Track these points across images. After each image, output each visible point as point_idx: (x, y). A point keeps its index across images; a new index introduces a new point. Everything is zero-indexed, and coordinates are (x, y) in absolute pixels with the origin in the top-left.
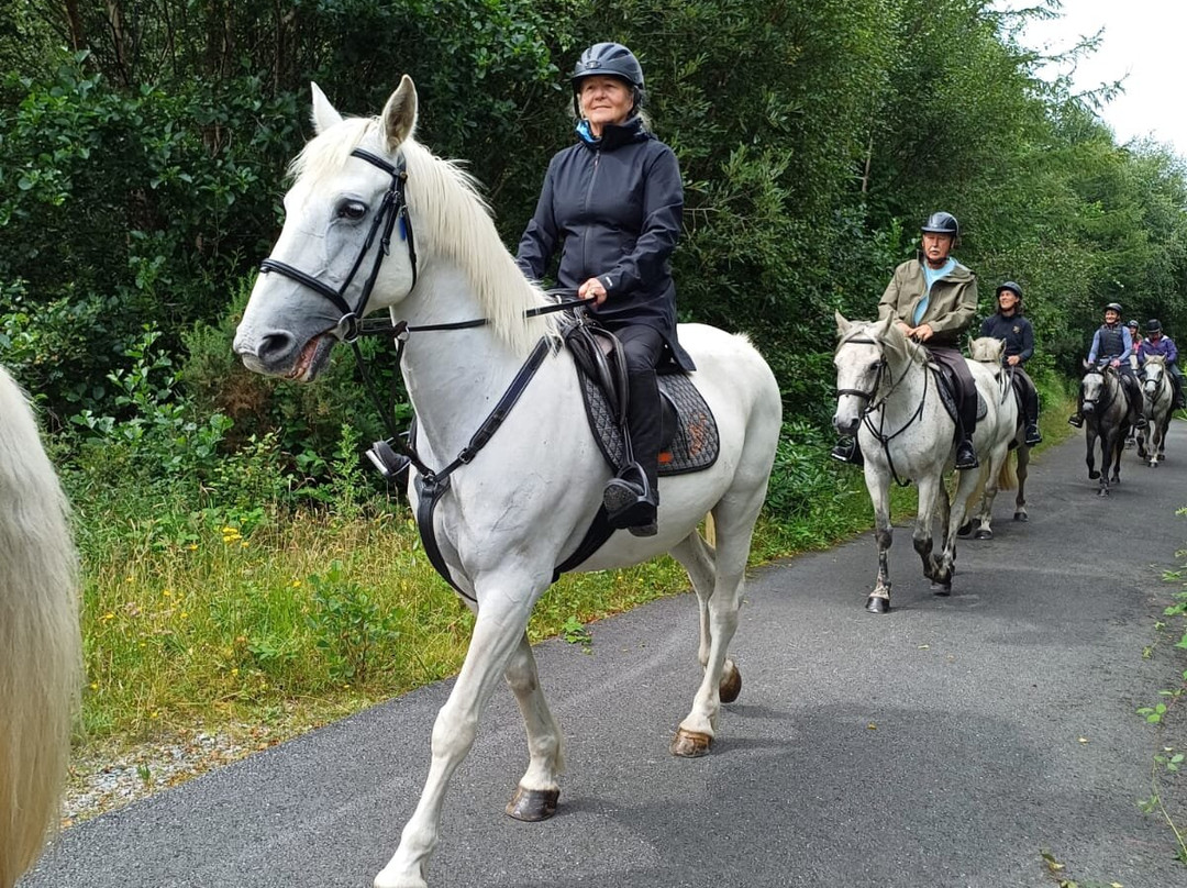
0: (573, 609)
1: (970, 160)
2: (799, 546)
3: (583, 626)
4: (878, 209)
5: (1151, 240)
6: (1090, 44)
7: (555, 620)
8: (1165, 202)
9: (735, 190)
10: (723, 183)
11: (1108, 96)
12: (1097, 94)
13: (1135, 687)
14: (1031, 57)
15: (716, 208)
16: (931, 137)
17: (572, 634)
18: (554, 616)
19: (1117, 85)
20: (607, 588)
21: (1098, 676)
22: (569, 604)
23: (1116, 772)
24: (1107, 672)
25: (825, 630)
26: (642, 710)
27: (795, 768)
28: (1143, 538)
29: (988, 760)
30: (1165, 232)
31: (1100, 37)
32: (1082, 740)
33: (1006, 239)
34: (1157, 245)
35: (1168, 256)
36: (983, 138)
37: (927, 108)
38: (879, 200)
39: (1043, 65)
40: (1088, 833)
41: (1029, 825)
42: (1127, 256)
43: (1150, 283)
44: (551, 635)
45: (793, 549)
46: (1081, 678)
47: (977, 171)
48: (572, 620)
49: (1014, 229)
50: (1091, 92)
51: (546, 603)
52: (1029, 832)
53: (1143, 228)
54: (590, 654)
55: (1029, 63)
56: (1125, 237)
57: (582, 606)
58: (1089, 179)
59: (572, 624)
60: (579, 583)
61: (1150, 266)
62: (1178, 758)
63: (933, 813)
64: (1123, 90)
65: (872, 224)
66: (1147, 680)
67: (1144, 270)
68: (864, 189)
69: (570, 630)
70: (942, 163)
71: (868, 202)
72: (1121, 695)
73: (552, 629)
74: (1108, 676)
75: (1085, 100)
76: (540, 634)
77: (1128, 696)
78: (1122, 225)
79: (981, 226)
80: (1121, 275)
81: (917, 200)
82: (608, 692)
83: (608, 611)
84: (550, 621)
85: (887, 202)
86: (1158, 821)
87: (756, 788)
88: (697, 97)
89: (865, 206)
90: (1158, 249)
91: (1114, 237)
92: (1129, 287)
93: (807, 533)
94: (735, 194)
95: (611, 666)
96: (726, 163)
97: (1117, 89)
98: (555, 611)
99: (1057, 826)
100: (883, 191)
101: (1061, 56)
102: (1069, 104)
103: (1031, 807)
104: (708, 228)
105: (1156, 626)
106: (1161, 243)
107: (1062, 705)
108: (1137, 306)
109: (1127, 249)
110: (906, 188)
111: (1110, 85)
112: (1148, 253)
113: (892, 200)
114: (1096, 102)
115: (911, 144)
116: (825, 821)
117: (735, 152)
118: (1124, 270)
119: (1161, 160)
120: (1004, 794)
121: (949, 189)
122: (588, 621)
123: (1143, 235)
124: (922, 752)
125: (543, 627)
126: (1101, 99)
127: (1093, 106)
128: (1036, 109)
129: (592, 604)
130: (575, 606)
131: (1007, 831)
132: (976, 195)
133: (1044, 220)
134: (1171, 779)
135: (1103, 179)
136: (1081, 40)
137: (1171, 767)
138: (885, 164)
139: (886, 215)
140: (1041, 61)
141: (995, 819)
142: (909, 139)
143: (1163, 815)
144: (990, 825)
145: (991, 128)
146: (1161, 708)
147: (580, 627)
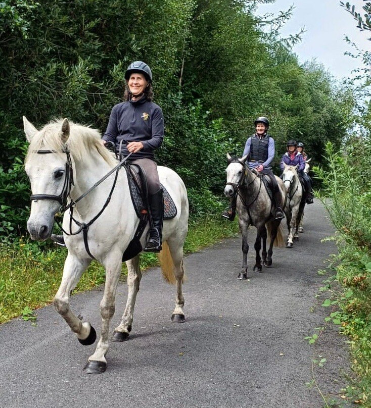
0: (27, 302)
1: (230, 72)
2: (149, 264)
3: (32, 311)
4: (187, 94)
5: (314, 111)
6: (284, 16)
7: (17, 309)
8: (321, 94)
9: (115, 85)
10: (109, 81)
11: (293, 41)
12: (288, 40)
13: (306, 327)
14: (258, 21)
15: (106, 93)
16: (212, 59)
17: (26, 316)
18: (17, 307)
19: (297, 36)
20: (47, 290)
21: (289, 322)
22: (25, 300)
23: (297, 369)
24: (293, 320)
25: (160, 307)
26: (63, 354)
27: (142, 378)
28: (312, 255)
29: (236, 367)
30: (321, 108)
31: (290, 12)
32: (281, 354)
33: (248, 111)
34: (317, 114)
35: (322, 119)
36: (236, 61)
37: (210, 45)
38: (188, 90)
39: (264, 25)
40: (283, 400)
41: (255, 398)
42: (303, 119)
43: (315, 132)
44: (15, 317)
45: (146, 266)
46: (281, 324)
47: (234, 77)
48: (26, 308)
49: (252, 106)
50: (285, 39)
51: (12, 300)
52: (255, 402)
53: (311, 106)
54: (36, 326)
55: (257, 24)
56: (302, 110)
57: (33, 300)
58: (286, 82)
59: (27, 310)
60: (31, 288)
61: (314, 124)
62: (324, 360)
63: (209, 396)
64: (300, 39)
65: (185, 102)
66: (311, 323)
67: (312, 126)
68: (180, 84)
69: (25, 314)
70: (218, 73)
71: (182, 91)
72: (300, 331)
73: (16, 314)
74: (294, 322)
75: (283, 43)
76: (8, 317)
77: (303, 331)
78: (300, 104)
79: (236, 104)
80: (302, 128)
81: (206, 91)
82: (44, 346)
83: (47, 303)
84: (14, 309)
85: (192, 92)
86: (314, 392)
87: (121, 391)
88: (95, 39)
89: (181, 93)
90: (318, 116)
91: (298, 110)
92: (305, 135)
93: (153, 258)
94: (115, 87)
95: (47, 331)
96: (112, 70)
97: (298, 38)
98: (17, 304)
99: (269, 398)
100: (190, 86)
101: (272, 21)
102: (275, 44)
103: (256, 389)
104: (102, 104)
105: (316, 297)
106: (319, 113)
107: (272, 338)
108: (309, 144)
109: (303, 116)
110: (201, 85)
111: (294, 35)
112: (313, 118)
113: (194, 90)
114: (288, 44)
115: (203, 62)
116: (155, 405)
117: (116, 65)
118: (303, 126)
119: (319, 73)
120: (244, 384)
121: (221, 86)
122: (36, 308)
123: (310, 109)
124: (205, 365)
125: (10, 314)
126: (290, 43)
127: (286, 46)
128: (261, 47)
129: (38, 299)
130: (28, 301)
131: (245, 402)
132: (234, 89)
133: (266, 102)
134: (321, 371)
135: (292, 82)
136: (281, 14)
137: (321, 365)
138: (190, 72)
139: (192, 98)
140: (263, 24)
141: (239, 397)
142: (202, 60)
143: (317, 389)
144: (236, 400)
145: (240, 57)
146: (315, 336)
147: (31, 312)
